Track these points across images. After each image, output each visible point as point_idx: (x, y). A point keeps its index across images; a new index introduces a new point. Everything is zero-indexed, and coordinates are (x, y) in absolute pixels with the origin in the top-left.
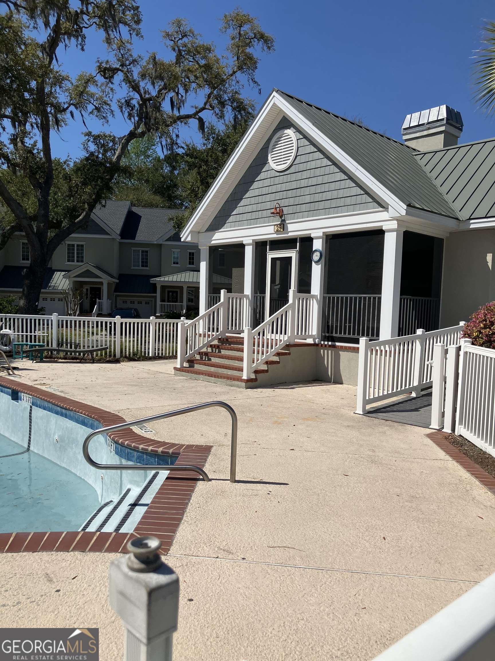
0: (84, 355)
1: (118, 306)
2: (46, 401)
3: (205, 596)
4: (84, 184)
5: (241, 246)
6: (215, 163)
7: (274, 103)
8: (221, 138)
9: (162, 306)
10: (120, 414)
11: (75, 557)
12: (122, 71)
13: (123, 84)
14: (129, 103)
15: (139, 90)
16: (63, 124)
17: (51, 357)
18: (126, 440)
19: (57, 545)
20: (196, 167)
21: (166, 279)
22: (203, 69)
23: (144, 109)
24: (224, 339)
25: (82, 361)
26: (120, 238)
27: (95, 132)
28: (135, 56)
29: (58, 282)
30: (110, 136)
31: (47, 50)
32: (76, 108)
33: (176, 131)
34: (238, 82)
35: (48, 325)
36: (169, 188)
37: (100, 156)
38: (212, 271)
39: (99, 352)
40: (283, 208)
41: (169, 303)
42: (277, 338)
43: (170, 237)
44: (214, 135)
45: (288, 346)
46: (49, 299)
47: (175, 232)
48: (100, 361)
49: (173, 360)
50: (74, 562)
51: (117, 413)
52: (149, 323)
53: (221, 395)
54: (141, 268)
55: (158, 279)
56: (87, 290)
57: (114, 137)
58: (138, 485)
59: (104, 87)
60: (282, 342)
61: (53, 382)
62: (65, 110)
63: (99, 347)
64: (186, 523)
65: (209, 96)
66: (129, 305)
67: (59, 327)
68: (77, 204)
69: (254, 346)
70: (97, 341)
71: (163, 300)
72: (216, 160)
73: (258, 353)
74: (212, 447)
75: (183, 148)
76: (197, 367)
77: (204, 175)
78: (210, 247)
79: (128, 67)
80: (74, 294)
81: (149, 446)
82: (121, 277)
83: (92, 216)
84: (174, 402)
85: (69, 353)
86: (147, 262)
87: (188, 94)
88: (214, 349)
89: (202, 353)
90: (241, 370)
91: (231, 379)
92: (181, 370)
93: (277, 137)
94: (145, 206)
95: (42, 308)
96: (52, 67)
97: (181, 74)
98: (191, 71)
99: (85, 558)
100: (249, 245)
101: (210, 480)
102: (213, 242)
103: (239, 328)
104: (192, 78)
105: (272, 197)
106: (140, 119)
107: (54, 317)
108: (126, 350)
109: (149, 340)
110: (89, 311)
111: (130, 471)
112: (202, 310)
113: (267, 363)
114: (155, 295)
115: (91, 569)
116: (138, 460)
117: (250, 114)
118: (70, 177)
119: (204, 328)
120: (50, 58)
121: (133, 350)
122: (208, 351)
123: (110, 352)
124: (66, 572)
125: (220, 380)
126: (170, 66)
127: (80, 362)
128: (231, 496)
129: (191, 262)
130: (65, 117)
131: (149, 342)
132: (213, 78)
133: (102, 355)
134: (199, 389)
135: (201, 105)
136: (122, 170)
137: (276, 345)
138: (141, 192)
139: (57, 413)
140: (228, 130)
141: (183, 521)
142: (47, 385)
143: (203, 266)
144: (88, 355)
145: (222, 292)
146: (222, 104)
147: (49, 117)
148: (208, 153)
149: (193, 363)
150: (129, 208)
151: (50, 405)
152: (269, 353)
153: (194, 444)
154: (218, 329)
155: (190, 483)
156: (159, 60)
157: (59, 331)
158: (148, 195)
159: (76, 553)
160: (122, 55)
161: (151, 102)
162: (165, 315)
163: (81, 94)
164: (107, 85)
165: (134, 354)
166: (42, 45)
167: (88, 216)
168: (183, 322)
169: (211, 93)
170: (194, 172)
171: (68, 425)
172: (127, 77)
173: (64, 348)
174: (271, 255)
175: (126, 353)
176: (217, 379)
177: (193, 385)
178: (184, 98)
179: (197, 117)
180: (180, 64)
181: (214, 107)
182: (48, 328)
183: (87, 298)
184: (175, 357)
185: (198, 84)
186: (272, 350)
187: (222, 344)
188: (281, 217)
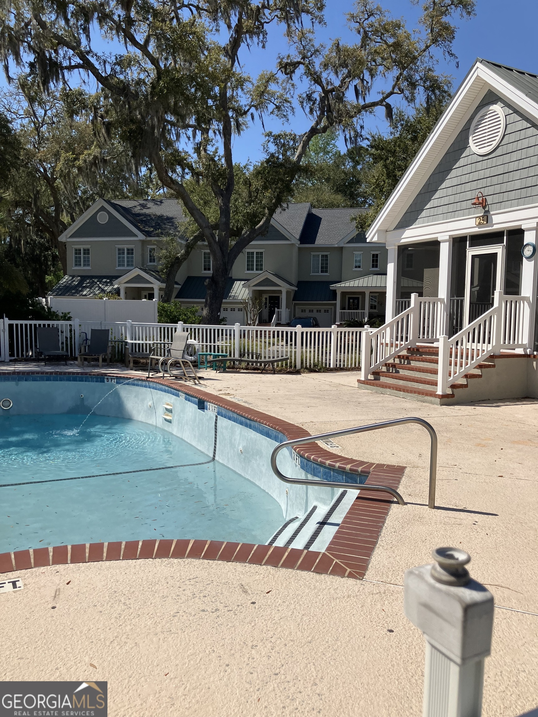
0: (265, 366)
1: (297, 316)
2: (231, 411)
3: (407, 628)
4: (265, 188)
5: (436, 244)
6: (404, 153)
7: (478, 76)
8: (411, 124)
9: (342, 314)
10: (304, 427)
11: (268, 571)
12: (303, 64)
13: (305, 77)
14: (310, 97)
15: (321, 82)
16: (244, 128)
17: (233, 368)
18: (312, 455)
19: (250, 557)
20: (382, 159)
21: (347, 285)
22: (392, 48)
23: (326, 102)
24: (413, 349)
25: (264, 371)
26: (299, 243)
27: (276, 132)
28: (317, 46)
29: (238, 292)
30: (291, 135)
31: (230, 52)
32: (257, 109)
33: (360, 122)
34: (431, 57)
35: (230, 335)
36: (351, 185)
37: (281, 157)
38: (401, 273)
39: (280, 363)
40: (486, 197)
41: (349, 311)
42: (480, 348)
43: (353, 239)
44: (402, 122)
45: (492, 357)
46: (229, 310)
47: (358, 232)
48: (280, 372)
49: (355, 372)
50: (268, 576)
51: (301, 426)
52: (331, 332)
53: (411, 411)
54: (320, 274)
55: (338, 285)
56: (266, 299)
57: (295, 135)
58: (325, 503)
59: (285, 84)
60: (485, 352)
61: (237, 392)
62: (245, 113)
63: (280, 358)
64: (381, 548)
65: (398, 79)
66: (307, 314)
67: (241, 338)
68: (257, 209)
69: (451, 357)
70: (278, 351)
71: (343, 308)
72: (405, 150)
73: (456, 365)
74: (405, 467)
75: (368, 139)
76: (383, 379)
77: (391, 167)
78: (399, 247)
79: (310, 59)
80: (253, 304)
81: (336, 462)
82: (300, 284)
83: (272, 222)
84: (359, 417)
85: (250, 364)
86: (327, 268)
87: (374, 79)
88: (402, 360)
89: (389, 364)
90: (435, 384)
91: (423, 394)
92: (366, 382)
93: (480, 115)
94: (325, 207)
95: (224, 318)
96: (234, 70)
97: (367, 58)
98: (379, 53)
99: (278, 572)
100: (445, 241)
101: (406, 504)
102: (403, 241)
103: (432, 337)
104: (379, 60)
105: (474, 185)
106: (322, 113)
107: (237, 327)
108: (306, 361)
109: (330, 350)
110: (267, 320)
111: (316, 487)
112: (389, 317)
113: (466, 376)
114: (334, 302)
115: (284, 585)
116: (324, 477)
117: (445, 92)
118: (250, 181)
119: (391, 337)
120: (232, 61)
121: (314, 361)
122: (396, 362)
123: (291, 363)
124: (260, 585)
125: (409, 394)
126: (355, 50)
127: (261, 373)
128: (431, 524)
129: (375, 265)
130: (247, 120)
131: (330, 353)
132: (402, 56)
133: (283, 366)
134: (386, 404)
135: (389, 90)
136: (303, 169)
137: (478, 355)
138: (321, 192)
139: (241, 423)
140: (418, 114)
141: (377, 546)
142: (231, 395)
143: (391, 268)
144: (269, 366)
145: (413, 296)
146: (413, 85)
147: (230, 122)
148: (395, 143)
149: (379, 375)
150: (309, 210)
151: (235, 415)
152: (469, 365)
153: (385, 463)
154: (407, 338)
155: (383, 505)
156: (343, 46)
157: (241, 341)
158: (328, 194)
159: (269, 567)
160: (303, 46)
161: (334, 93)
162: (345, 324)
163: (262, 94)
164: (288, 82)
165: (315, 366)
166: (224, 48)
167: (268, 220)
168: (367, 331)
169: (401, 74)
170: (380, 165)
171: (253, 436)
172: (309, 69)
173: (245, 358)
174: (471, 252)
175: (306, 364)
176: (406, 394)
177: (380, 399)
178: (369, 85)
179: (384, 103)
180: (366, 47)
181: (403, 90)
182: (230, 339)
183: (266, 307)
184: (359, 369)
185: (385, 66)
186: (473, 362)
187: (412, 354)
188: (484, 208)
